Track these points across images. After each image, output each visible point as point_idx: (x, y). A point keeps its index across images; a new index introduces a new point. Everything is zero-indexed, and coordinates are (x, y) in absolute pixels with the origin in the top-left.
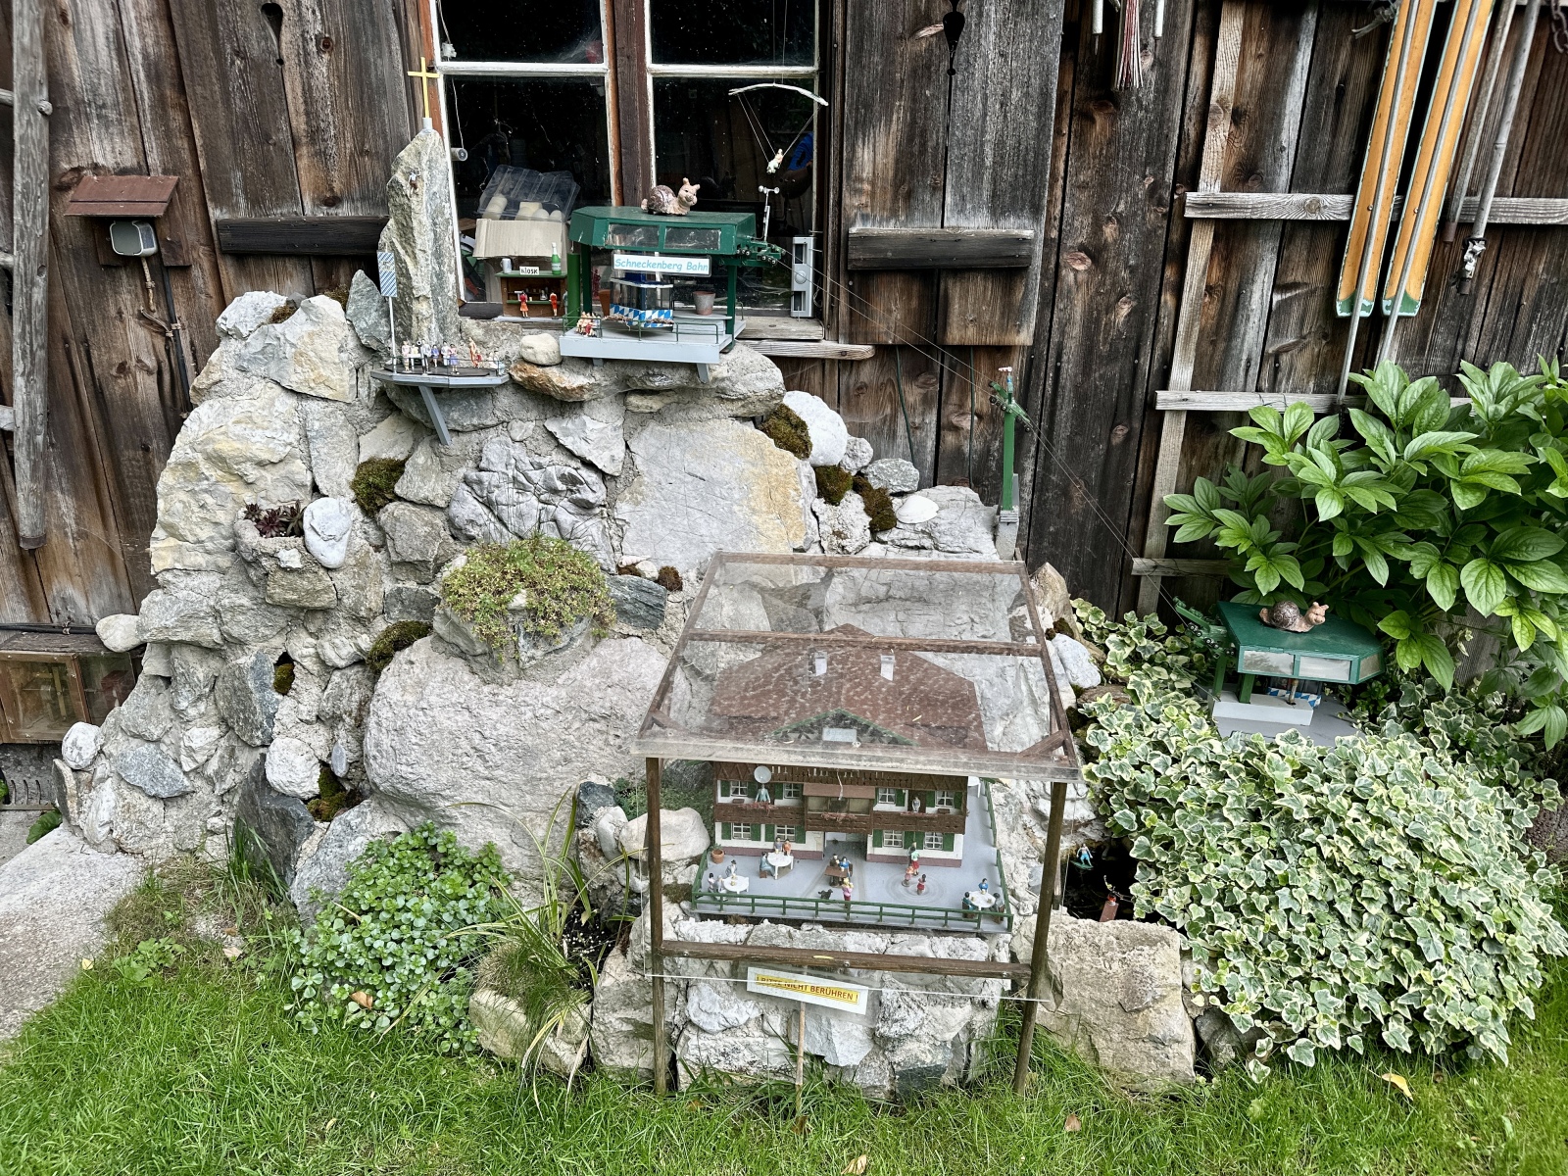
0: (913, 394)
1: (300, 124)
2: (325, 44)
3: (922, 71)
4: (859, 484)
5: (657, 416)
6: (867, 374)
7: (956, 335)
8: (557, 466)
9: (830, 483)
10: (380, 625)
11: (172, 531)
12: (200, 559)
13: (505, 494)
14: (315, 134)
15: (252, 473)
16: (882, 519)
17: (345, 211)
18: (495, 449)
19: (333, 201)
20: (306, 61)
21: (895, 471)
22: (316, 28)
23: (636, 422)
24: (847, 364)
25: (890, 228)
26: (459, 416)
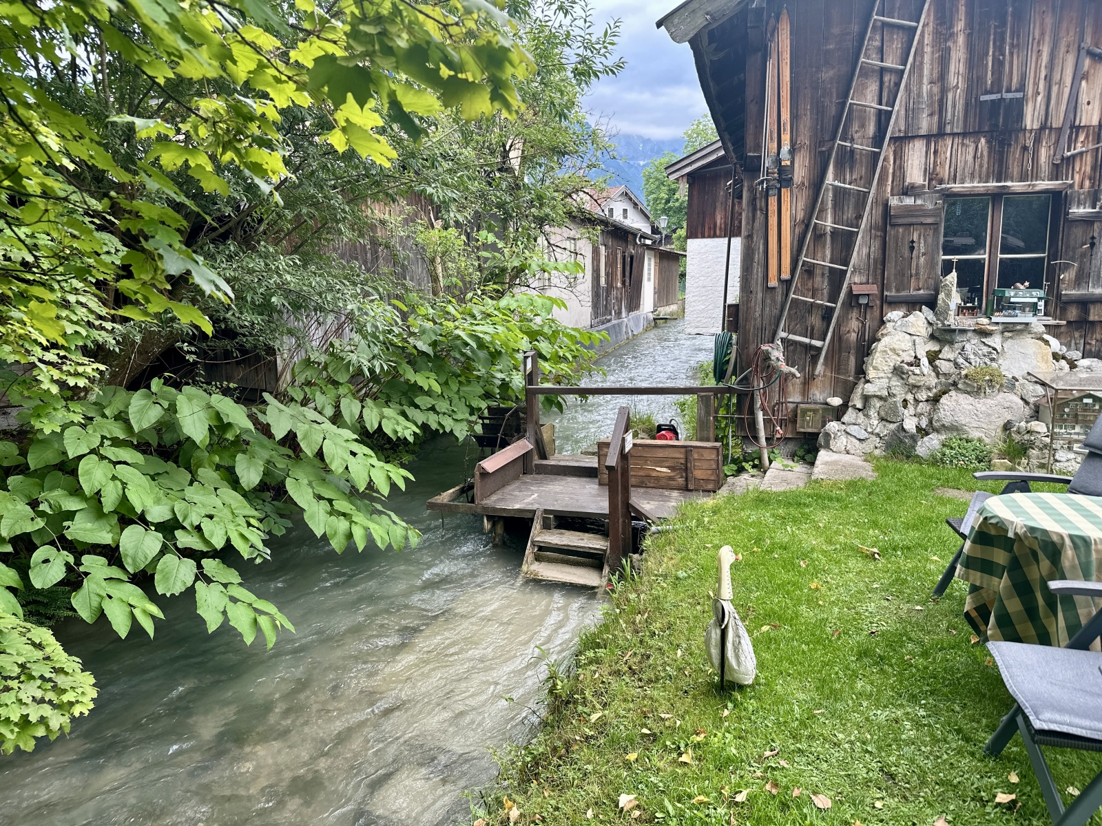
0: (1077, 335)
1: (914, 272)
2: (924, 254)
3: (1083, 255)
4: (1064, 358)
5: (1011, 337)
6: (1063, 329)
7: (1091, 318)
8: (986, 350)
9: (1056, 357)
10: (934, 390)
11: (875, 368)
12: (882, 375)
13: (972, 356)
14: (917, 274)
15: (901, 353)
16: (1072, 365)
17: (922, 292)
18: (968, 347)
19: (919, 289)
20: (918, 258)
21: (1075, 354)
22: (922, 250)
23: (1005, 339)
24: (1058, 326)
25: (1073, 292)
26: (959, 338)
